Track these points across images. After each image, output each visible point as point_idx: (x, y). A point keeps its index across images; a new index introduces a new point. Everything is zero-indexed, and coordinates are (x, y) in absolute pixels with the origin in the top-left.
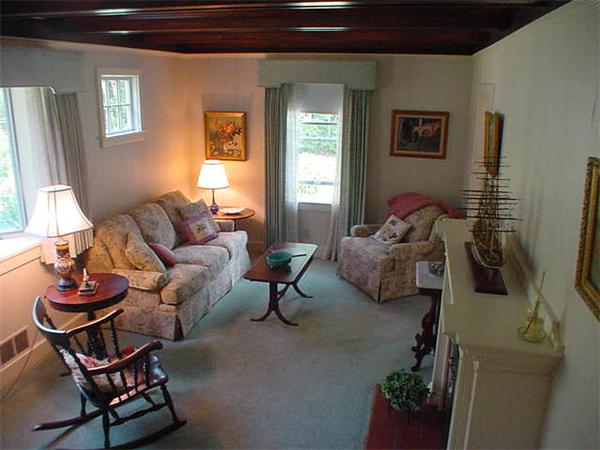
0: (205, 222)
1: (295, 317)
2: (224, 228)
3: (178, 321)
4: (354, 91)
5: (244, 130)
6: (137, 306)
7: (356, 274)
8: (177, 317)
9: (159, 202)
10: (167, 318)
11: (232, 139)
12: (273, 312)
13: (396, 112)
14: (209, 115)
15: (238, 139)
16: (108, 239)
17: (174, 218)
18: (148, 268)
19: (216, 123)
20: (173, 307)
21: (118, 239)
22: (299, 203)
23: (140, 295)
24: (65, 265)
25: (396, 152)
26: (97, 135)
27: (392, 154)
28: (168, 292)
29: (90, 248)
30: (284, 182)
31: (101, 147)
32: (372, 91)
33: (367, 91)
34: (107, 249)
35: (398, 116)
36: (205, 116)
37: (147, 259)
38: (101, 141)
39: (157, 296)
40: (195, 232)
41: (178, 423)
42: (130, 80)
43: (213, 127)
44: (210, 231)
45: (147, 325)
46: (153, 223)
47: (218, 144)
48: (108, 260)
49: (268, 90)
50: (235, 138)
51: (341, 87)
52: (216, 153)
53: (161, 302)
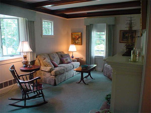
0: (68, 58)
1: (88, 83)
2: (73, 61)
3: (55, 80)
4: (109, 25)
5: (81, 37)
6: (46, 76)
7: (108, 74)
8: (55, 79)
9: (57, 53)
10: (52, 79)
11: (78, 40)
12: (82, 81)
13: (121, 31)
14: (73, 33)
15: (80, 39)
16: (40, 58)
17: (60, 57)
18: (49, 66)
19: (74, 36)
20: (54, 76)
21: (43, 59)
22: (95, 56)
23: (46, 73)
24: (25, 61)
25: (121, 41)
26: (41, 34)
27: (120, 42)
28: (53, 72)
29: (35, 60)
30: (91, 50)
31: (42, 37)
32: (114, 25)
33: (112, 25)
34: (39, 61)
35: (121, 32)
36: (72, 34)
37: (48, 64)
38: (42, 36)
39: (50, 73)
40: (65, 60)
41: (45, 102)
42: (51, 22)
43: (73, 37)
44: (69, 61)
45: (48, 81)
46: (54, 57)
47: (74, 41)
48: (39, 63)
49: (87, 26)
50: (79, 39)
51: (105, 24)
52: (74, 43)
53: (51, 75)
